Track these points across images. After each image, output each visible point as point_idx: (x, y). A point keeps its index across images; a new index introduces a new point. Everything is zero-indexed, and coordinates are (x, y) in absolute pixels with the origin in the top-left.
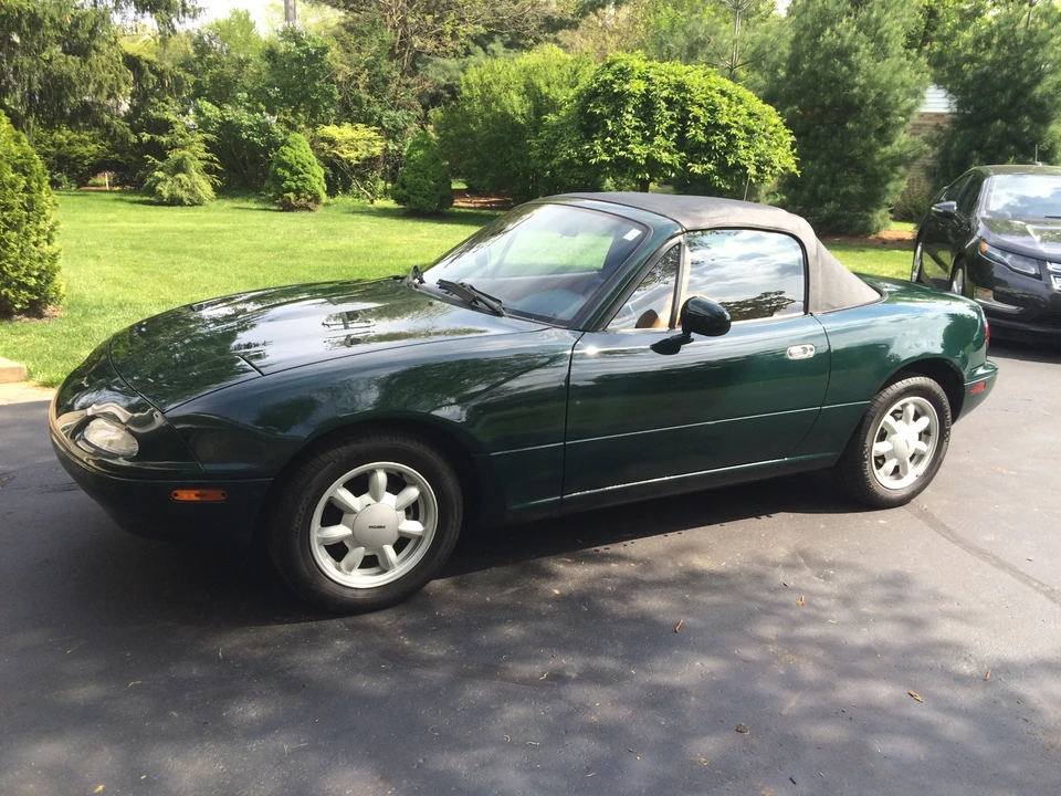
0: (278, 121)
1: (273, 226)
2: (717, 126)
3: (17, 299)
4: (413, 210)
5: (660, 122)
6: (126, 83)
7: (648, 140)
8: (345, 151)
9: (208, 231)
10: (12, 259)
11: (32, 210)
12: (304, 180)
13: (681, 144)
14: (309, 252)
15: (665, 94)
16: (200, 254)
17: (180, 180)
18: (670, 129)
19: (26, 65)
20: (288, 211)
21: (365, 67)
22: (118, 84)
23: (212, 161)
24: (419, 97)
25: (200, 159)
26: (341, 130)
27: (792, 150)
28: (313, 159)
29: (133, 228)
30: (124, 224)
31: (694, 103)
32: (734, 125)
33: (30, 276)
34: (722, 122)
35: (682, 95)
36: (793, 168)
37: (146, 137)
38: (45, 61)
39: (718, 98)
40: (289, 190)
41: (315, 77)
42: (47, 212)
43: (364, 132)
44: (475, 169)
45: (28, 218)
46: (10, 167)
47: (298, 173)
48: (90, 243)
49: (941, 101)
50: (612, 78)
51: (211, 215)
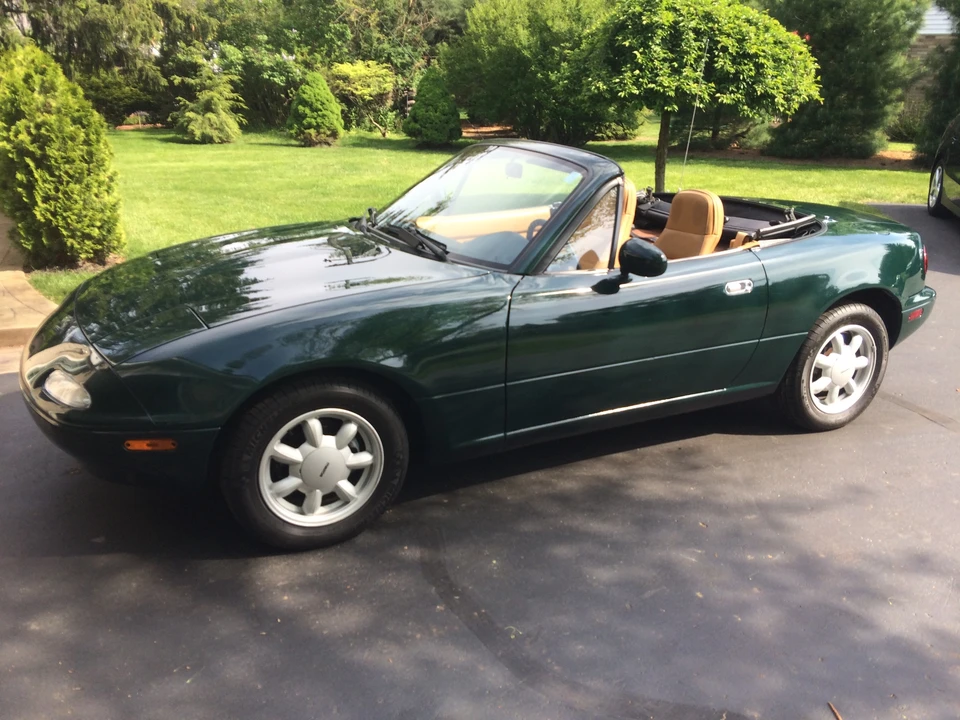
0: (296, 61)
1: (299, 163)
2: (746, 56)
3: (82, 248)
4: (424, 142)
5: (688, 53)
6: (158, 30)
7: (676, 72)
8: (359, 87)
9: (243, 168)
10: (76, 211)
11: (92, 162)
12: (324, 116)
13: (710, 73)
14: (339, 189)
15: (693, 24)
16: (239, 193)
17: (209, 120)
18: (698, 59)
19: (65, 14)
20: (310, 146)
21: (375, 8)
22: (150, 30)
23: (238, 100)
24: (425, 35)
25: (226, 99)
26: (355, 68)
27: (816, 77)
28: (331, 97)
29: (173, 168)
30: (165, 164)
31: (721, 33)
32: (762, 54)
33: (93, 226)
34: (752, 51)
35: (710, 25)
36: (816, 95)
37: (177, 80)
38: (82, 10)
39: (745, 28)
40: (310, 126)
41: (328, 18)
42: (106, 163)
43: (375, 68)
44: (483, 101)
45: (89, 170)
46: (68, 120)
47: (317, 110)
48: (138, 184)
49: (942, 22)
50: (641, 10)
51: (241, 152)
